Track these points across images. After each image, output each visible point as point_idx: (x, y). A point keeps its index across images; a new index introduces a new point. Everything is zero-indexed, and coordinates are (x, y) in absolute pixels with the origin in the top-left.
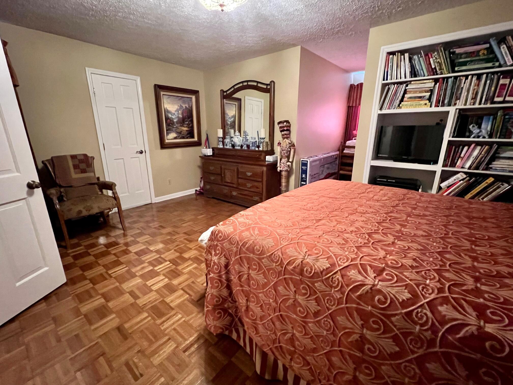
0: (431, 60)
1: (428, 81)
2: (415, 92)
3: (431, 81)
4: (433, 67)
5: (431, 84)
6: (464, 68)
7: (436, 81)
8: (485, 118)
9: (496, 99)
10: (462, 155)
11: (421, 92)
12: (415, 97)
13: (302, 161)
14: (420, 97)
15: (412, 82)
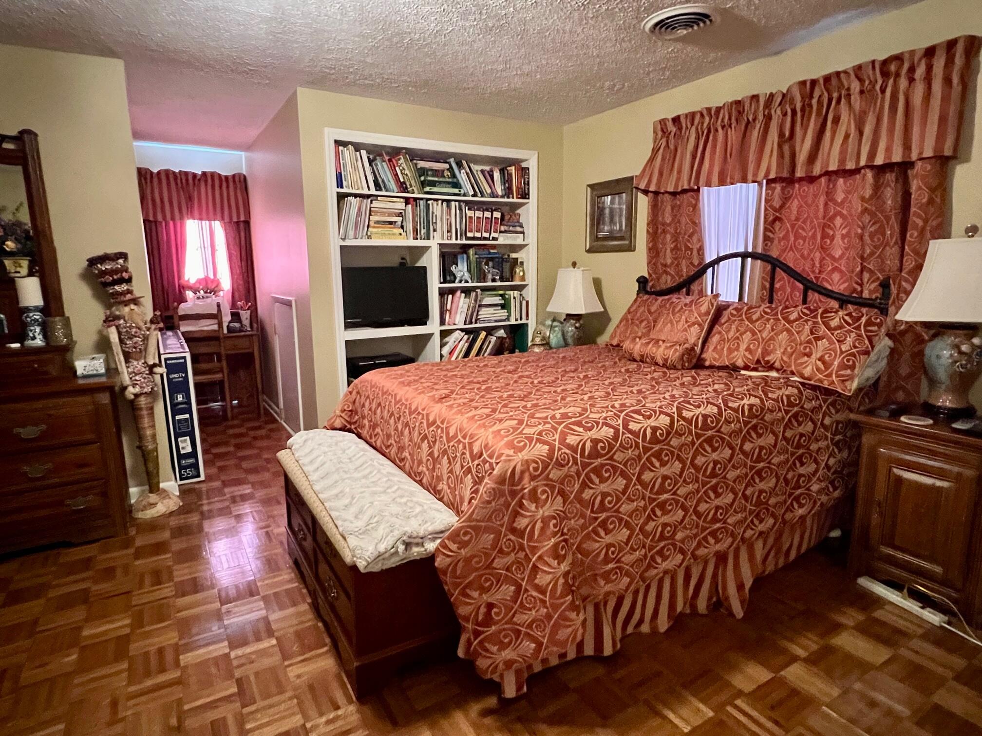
0: (397, 168)
1: (398, 200)
2: (383, 214)
3: (402, 200)
4: (402, 180)
5: (400, 205)
6: (435, 189)
7: (407, 201)
8: (459, 257)
9: (469, 235)
10: (449, 307)
11: (390, 215)
12: (385, 222)
13: (166, 360)
14: (391, 223)
15: (379, 198)
